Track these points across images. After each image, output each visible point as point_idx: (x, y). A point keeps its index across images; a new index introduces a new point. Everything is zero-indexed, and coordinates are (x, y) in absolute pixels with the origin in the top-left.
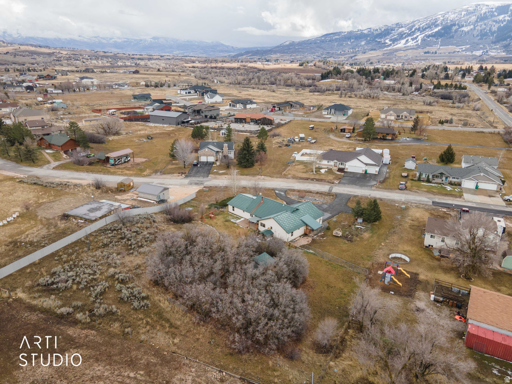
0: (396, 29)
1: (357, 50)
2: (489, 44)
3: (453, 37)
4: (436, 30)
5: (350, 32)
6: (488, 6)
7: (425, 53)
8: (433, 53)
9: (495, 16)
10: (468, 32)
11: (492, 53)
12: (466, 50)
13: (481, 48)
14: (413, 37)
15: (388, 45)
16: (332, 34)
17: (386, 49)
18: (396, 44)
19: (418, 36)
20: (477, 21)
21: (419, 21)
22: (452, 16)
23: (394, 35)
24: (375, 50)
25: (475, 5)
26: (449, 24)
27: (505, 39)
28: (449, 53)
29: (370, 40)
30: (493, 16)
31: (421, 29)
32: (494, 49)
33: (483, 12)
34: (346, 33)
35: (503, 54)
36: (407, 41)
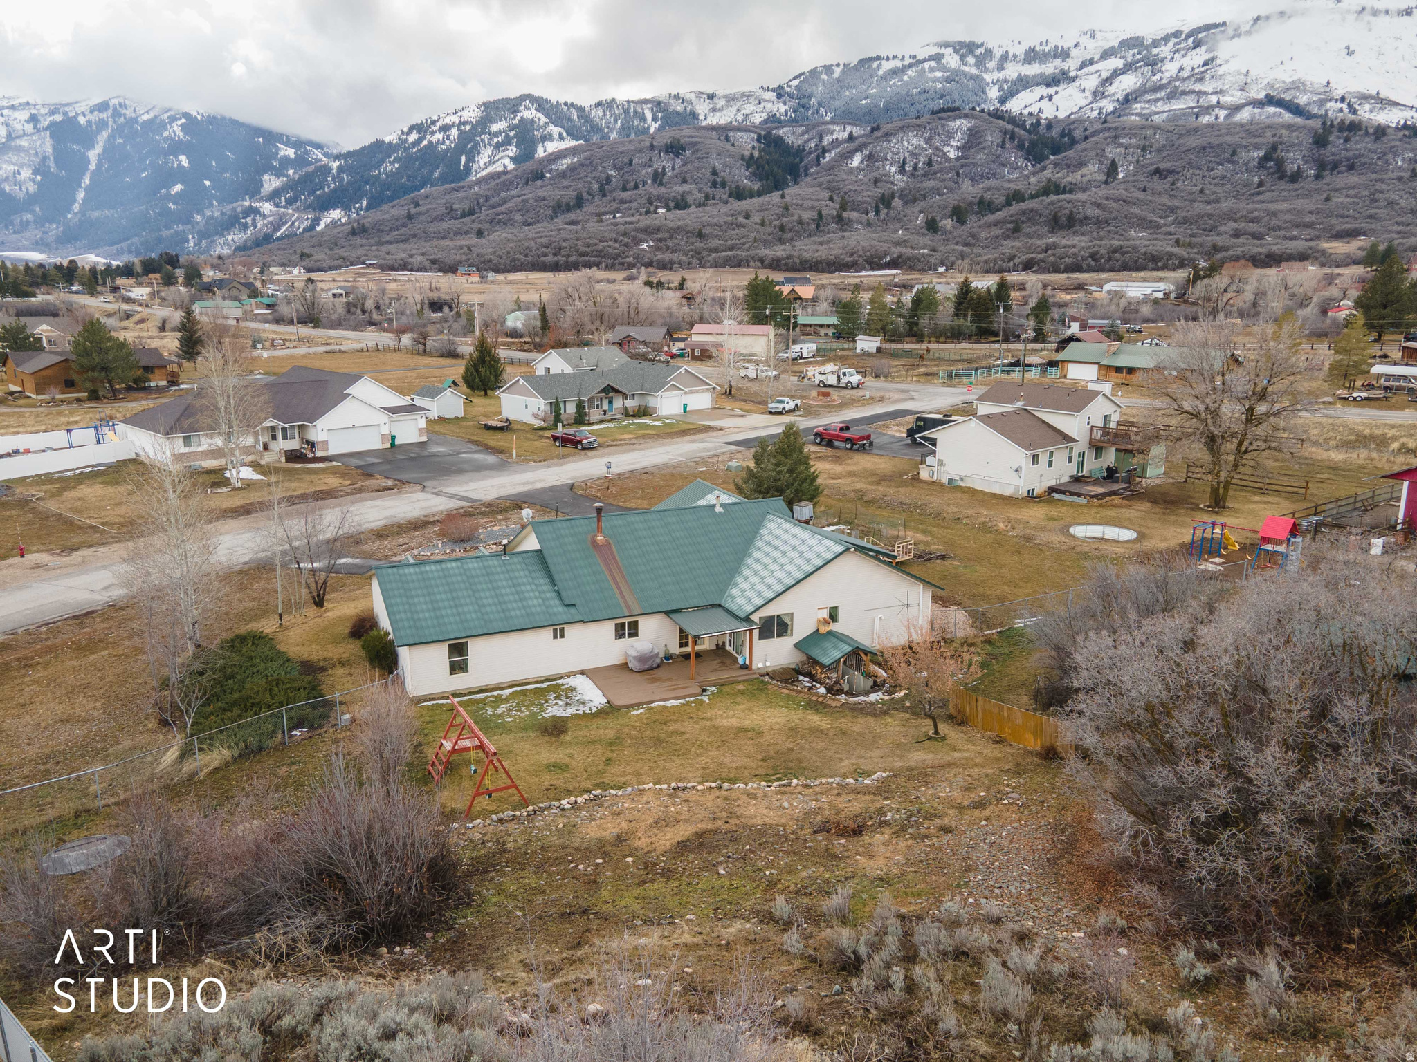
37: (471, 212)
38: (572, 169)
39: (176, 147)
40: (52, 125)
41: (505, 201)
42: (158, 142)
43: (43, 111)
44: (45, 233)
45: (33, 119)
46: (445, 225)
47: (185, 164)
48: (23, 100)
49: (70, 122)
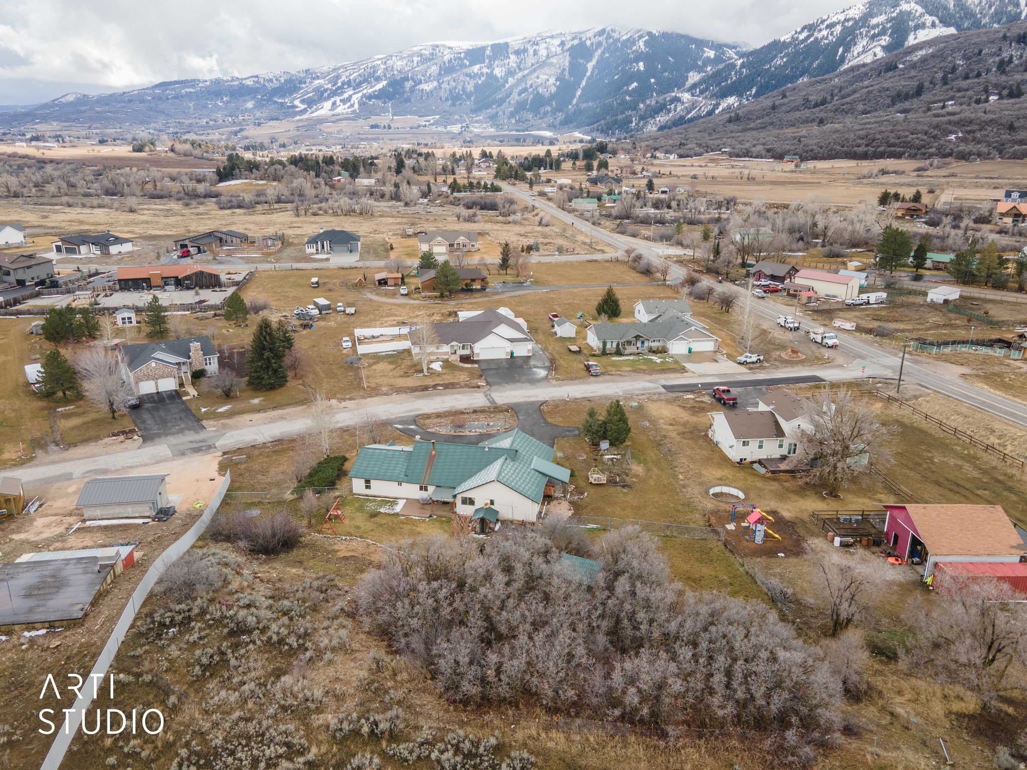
0: (308, 80)
1: (241, 118)
2: (467, 114)
3: (408, 100)
4: (379, 86)
5: (217, 82)
6: (451, 48)
7: (373, 127)
8: (385, 127)
9: (466, 66)
10: (431, 92)
11: (476, 129)
12: (436, 123)
13: (457, 120)
14: (342, 98)
15: (301, 111)
16: (176, 82)
17: (298, 118)
18: (317, 110)
19: (351, 96)
20: (440, 74)
21: (345, 68)
22: (399, 64)
23: (308, 93)
24: (277, 119)
25: (432, 46)
26: (399, 78)
27: (489, 106)
28: (411, 128)
29: (262, 99)
30: (463, 66)
31: (353, 84)
32: (476, 122)
33: (446, 58)
34: (208, 83)
35: (492, 131)
36: (334, 103)
37: (824, 102)
38: (924, 60)
39: (639, 57)
40: (573, 47)
41: (854, 92)
42: (629, 54)
43: (569, 38)
44: (555, 119)
45: (562, 44)
46: (797, 114)
47: (642, 68)
48: (558, 32)
49: (582, 44)
